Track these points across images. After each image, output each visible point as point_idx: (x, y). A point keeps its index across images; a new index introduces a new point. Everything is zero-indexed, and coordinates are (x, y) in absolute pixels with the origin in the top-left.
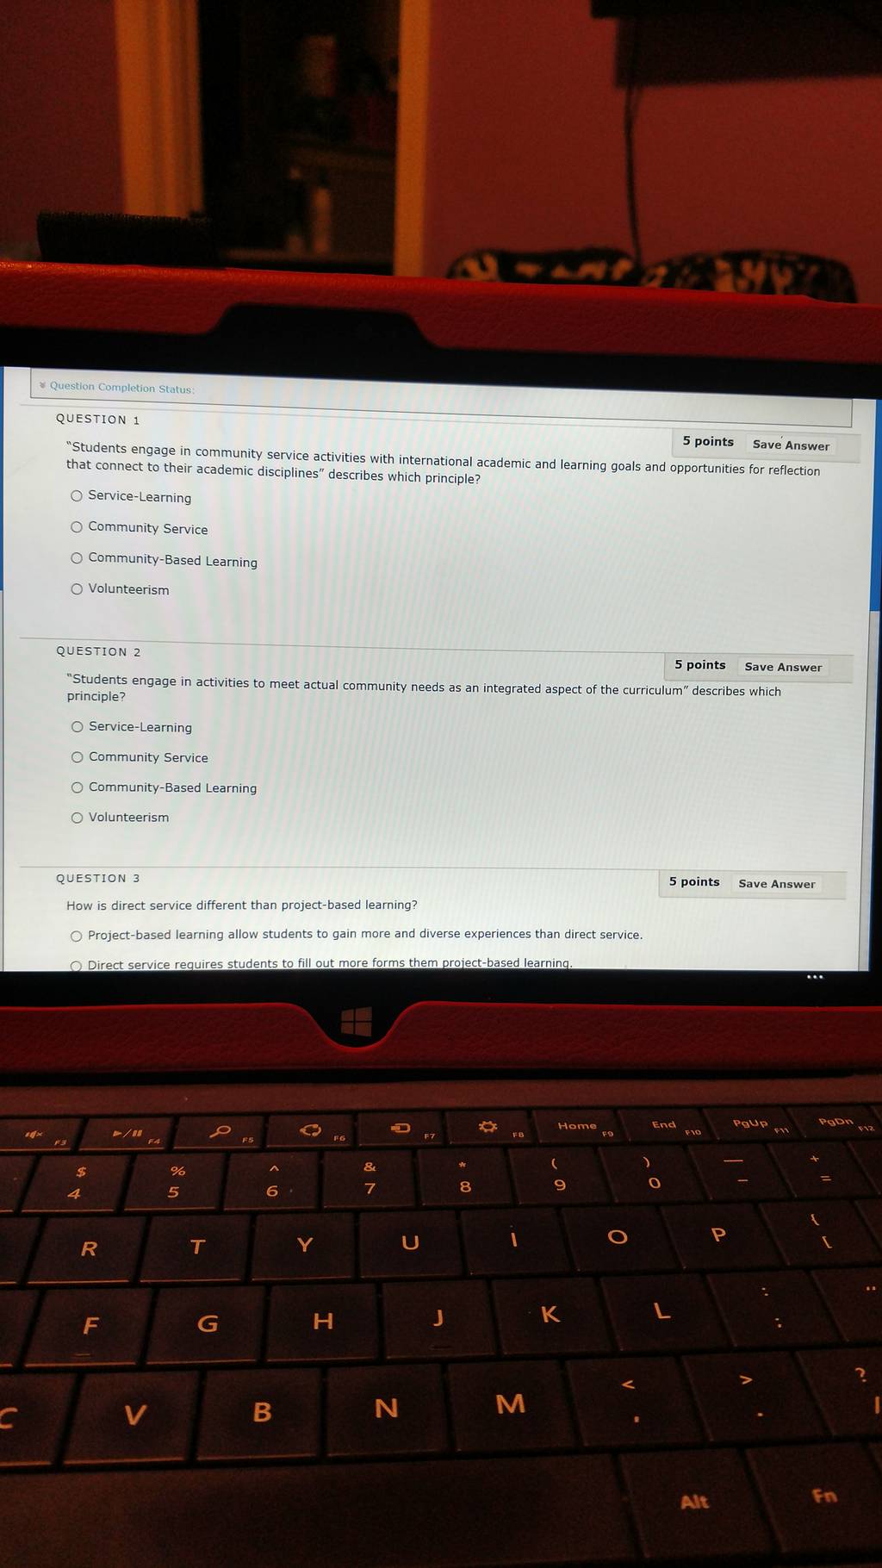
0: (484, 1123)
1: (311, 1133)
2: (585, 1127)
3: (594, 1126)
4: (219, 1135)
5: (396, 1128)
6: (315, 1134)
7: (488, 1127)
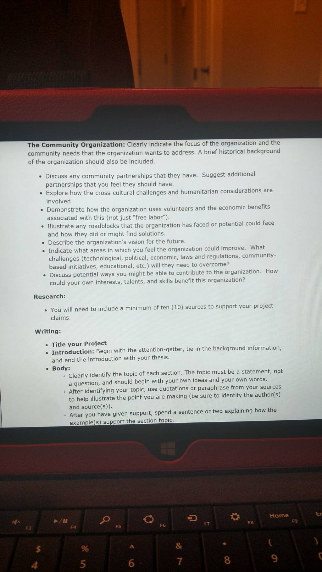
0: (233, 514)
1: (149, 522)
2: (283, 515)
3: (287, 516)
4: (105, 522)
5: (190, 518)
6: (151, 522)
7: (235, 517)
